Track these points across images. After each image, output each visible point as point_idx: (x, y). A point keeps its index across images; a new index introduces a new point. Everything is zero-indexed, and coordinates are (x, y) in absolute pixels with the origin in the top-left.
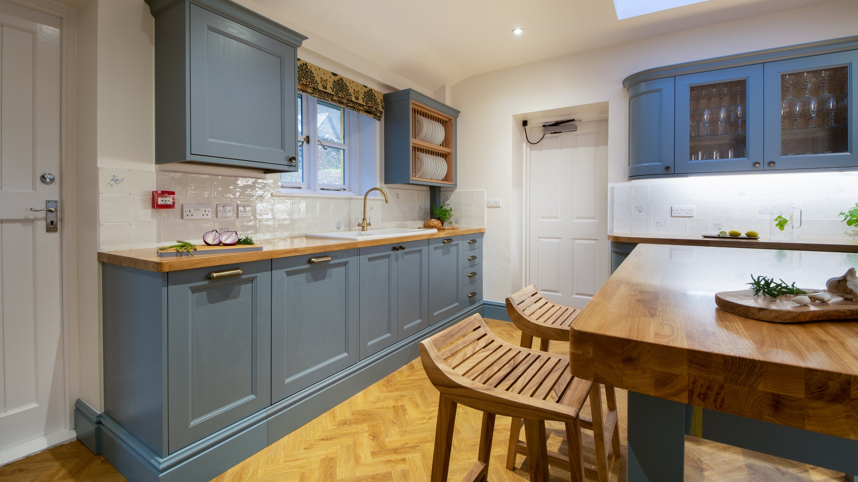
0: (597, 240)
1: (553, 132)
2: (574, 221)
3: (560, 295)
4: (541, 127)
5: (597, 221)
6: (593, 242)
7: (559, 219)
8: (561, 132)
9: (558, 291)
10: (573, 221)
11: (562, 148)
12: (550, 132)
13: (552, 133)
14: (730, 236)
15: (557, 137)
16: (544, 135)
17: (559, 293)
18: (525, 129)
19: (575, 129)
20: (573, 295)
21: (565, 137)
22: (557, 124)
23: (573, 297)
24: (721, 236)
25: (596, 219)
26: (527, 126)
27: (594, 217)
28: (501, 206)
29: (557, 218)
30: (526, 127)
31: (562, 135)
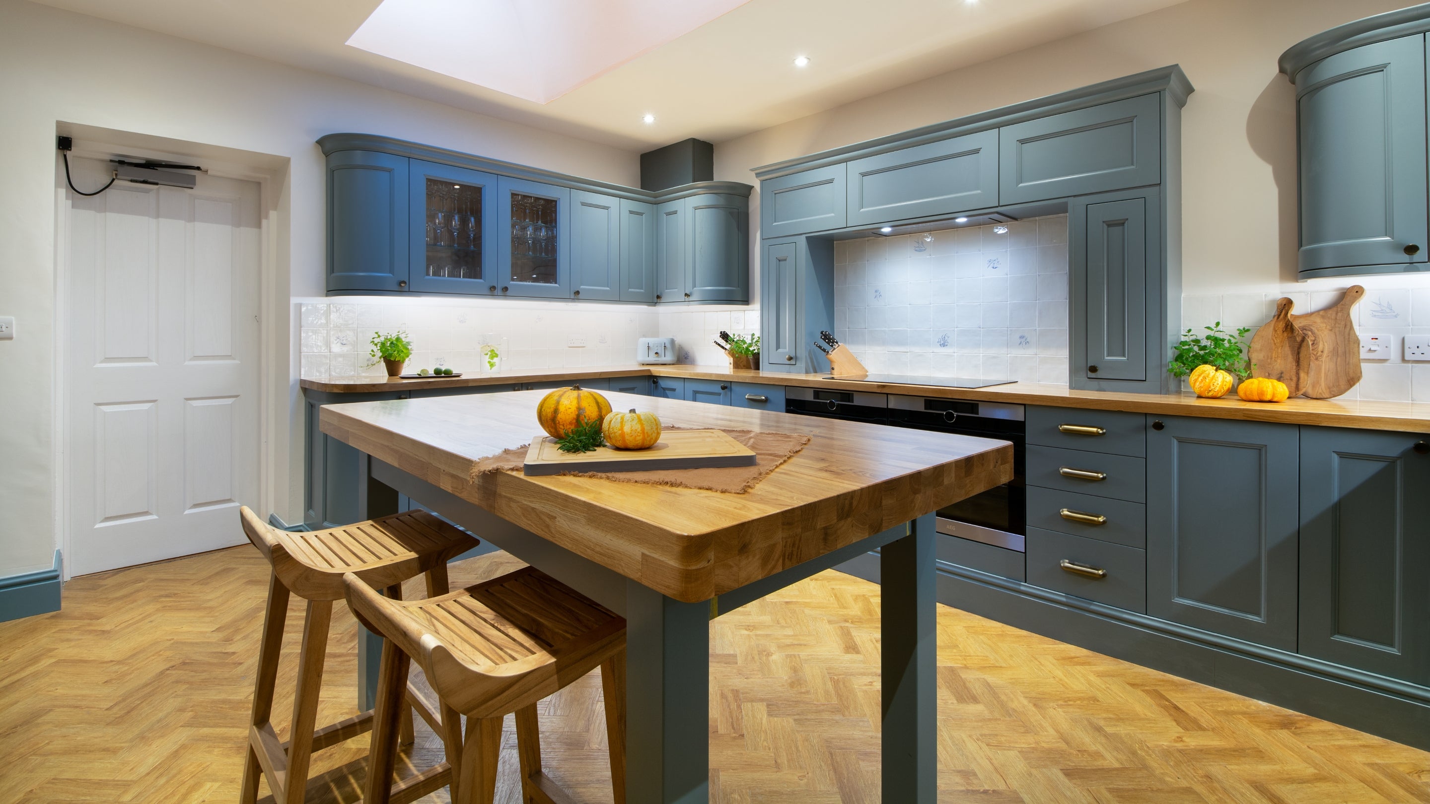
0: (237, 396)
1: (142, 179)
2: (187, 363)
3: (155, 517)
4: (102, 161)
5: (237, 362)
6: (229, 401)
7: (151, 361)
8: (157, 184)
9: (149, 511)
10: (185, 364)
11: (158, 216)
12: (130, 178)
13: (132, 181)
14: (435, 375)
15: (147, 191)
16: (113, 180)
17: (151, 514)
18: (65, 156)
19: (190, 183)
20: (184, 511)
21: (167, 195)
22: (150, 165)
23: (186, 514)
24: (423, 376)
25: (234, 359)
26: (71, 150)
27: (231, 356)
28: (14, 336)
29: (145, 359)
30: (69, 154)
31: (159, 188)
